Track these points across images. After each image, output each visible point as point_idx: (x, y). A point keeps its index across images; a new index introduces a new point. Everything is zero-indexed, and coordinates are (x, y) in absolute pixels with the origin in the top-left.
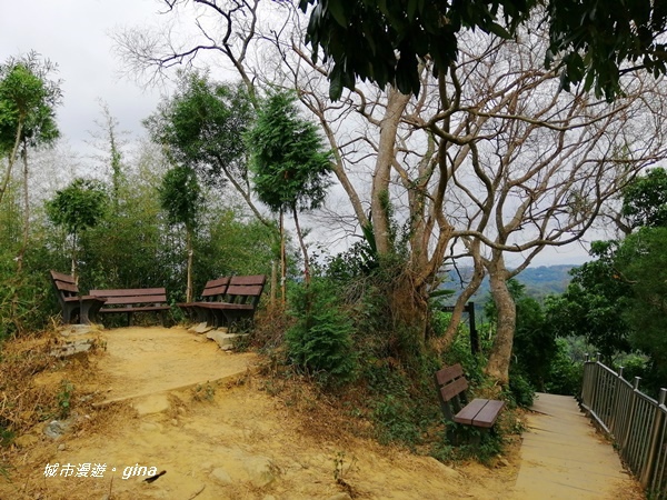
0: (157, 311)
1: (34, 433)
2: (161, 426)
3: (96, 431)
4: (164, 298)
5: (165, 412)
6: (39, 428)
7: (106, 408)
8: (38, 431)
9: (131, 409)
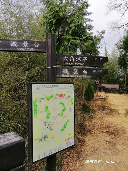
0: (117, 90)
1: (98, 112)
2: (124, 116)
3: (110, 114)
4: (119, 87)
5: (125, 113)
6: (99, 111)
7: (112, 110)
8: (99, 112)
9: (117, 111)
